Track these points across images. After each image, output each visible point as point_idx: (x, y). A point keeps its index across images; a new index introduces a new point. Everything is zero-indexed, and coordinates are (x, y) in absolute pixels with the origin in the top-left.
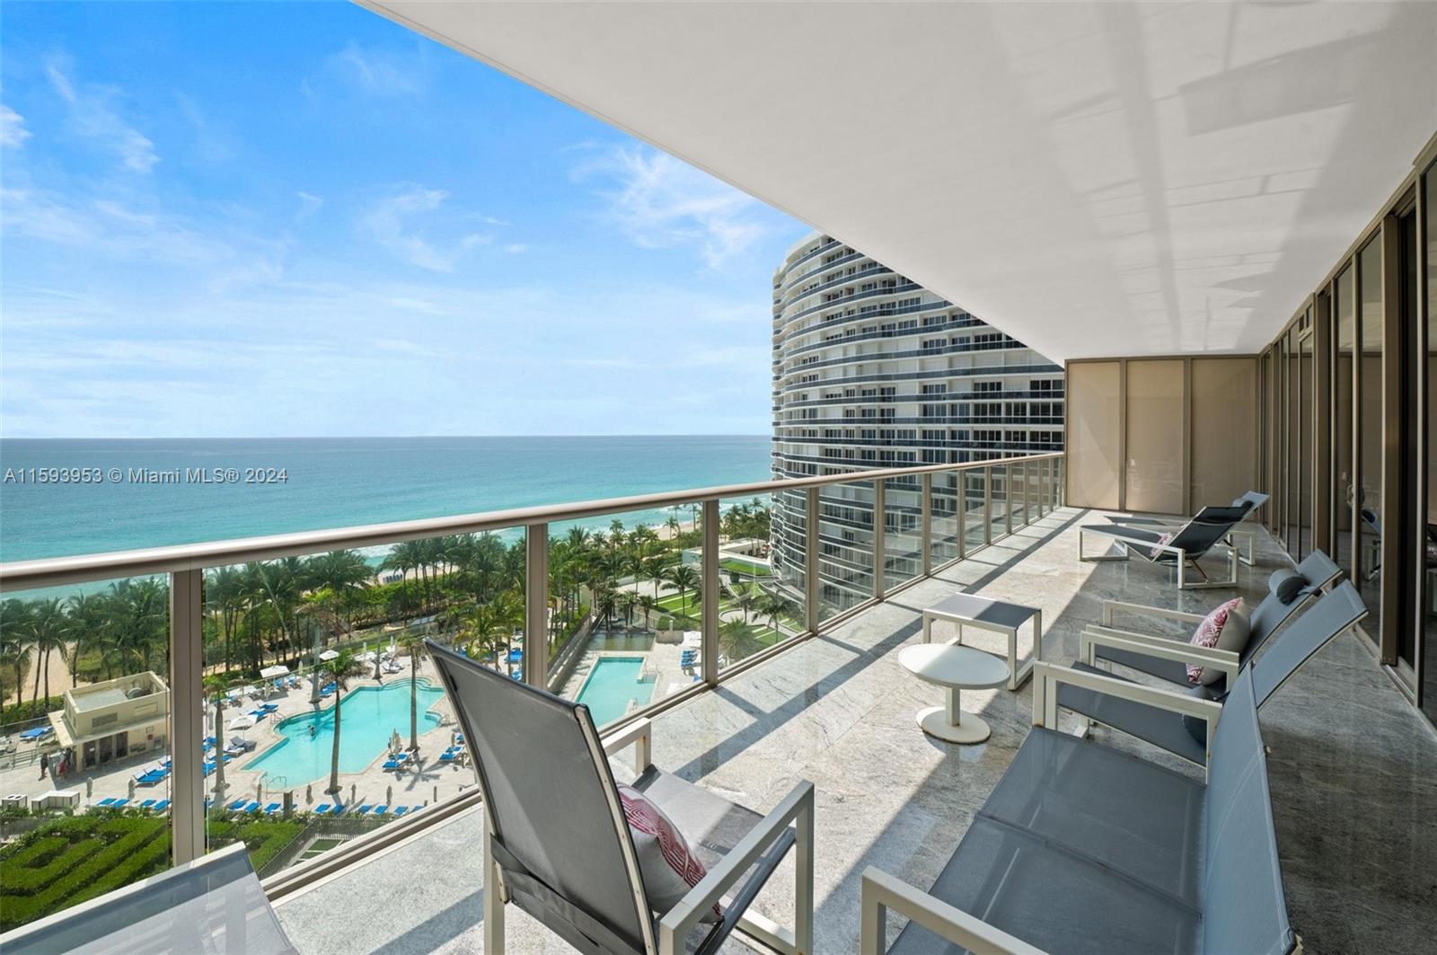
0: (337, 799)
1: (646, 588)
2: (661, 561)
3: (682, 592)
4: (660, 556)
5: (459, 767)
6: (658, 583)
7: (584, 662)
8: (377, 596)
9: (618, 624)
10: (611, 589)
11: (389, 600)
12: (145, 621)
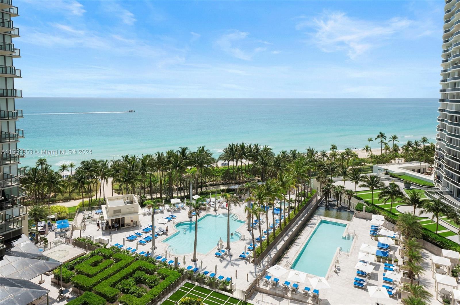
0: (196, 265)
1: (350, 185)
2: (360, 170)
3: (372, 189)
4: (359, 167)
5: (248, 263)
6: (357, 183)
7: (313, 221)
8: (218, 172)
9: (333, 203)
10: (329, 183)
11: (222, 174)
12: (132, 173)
